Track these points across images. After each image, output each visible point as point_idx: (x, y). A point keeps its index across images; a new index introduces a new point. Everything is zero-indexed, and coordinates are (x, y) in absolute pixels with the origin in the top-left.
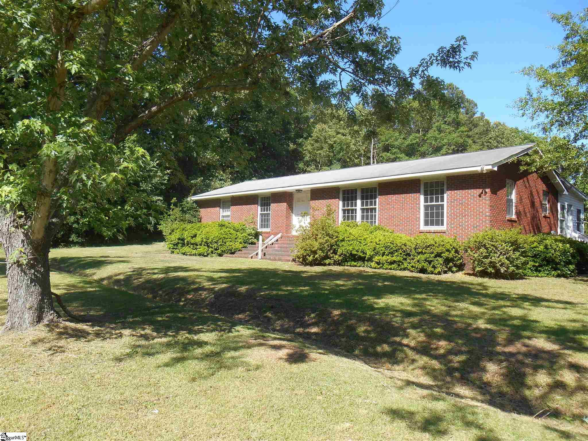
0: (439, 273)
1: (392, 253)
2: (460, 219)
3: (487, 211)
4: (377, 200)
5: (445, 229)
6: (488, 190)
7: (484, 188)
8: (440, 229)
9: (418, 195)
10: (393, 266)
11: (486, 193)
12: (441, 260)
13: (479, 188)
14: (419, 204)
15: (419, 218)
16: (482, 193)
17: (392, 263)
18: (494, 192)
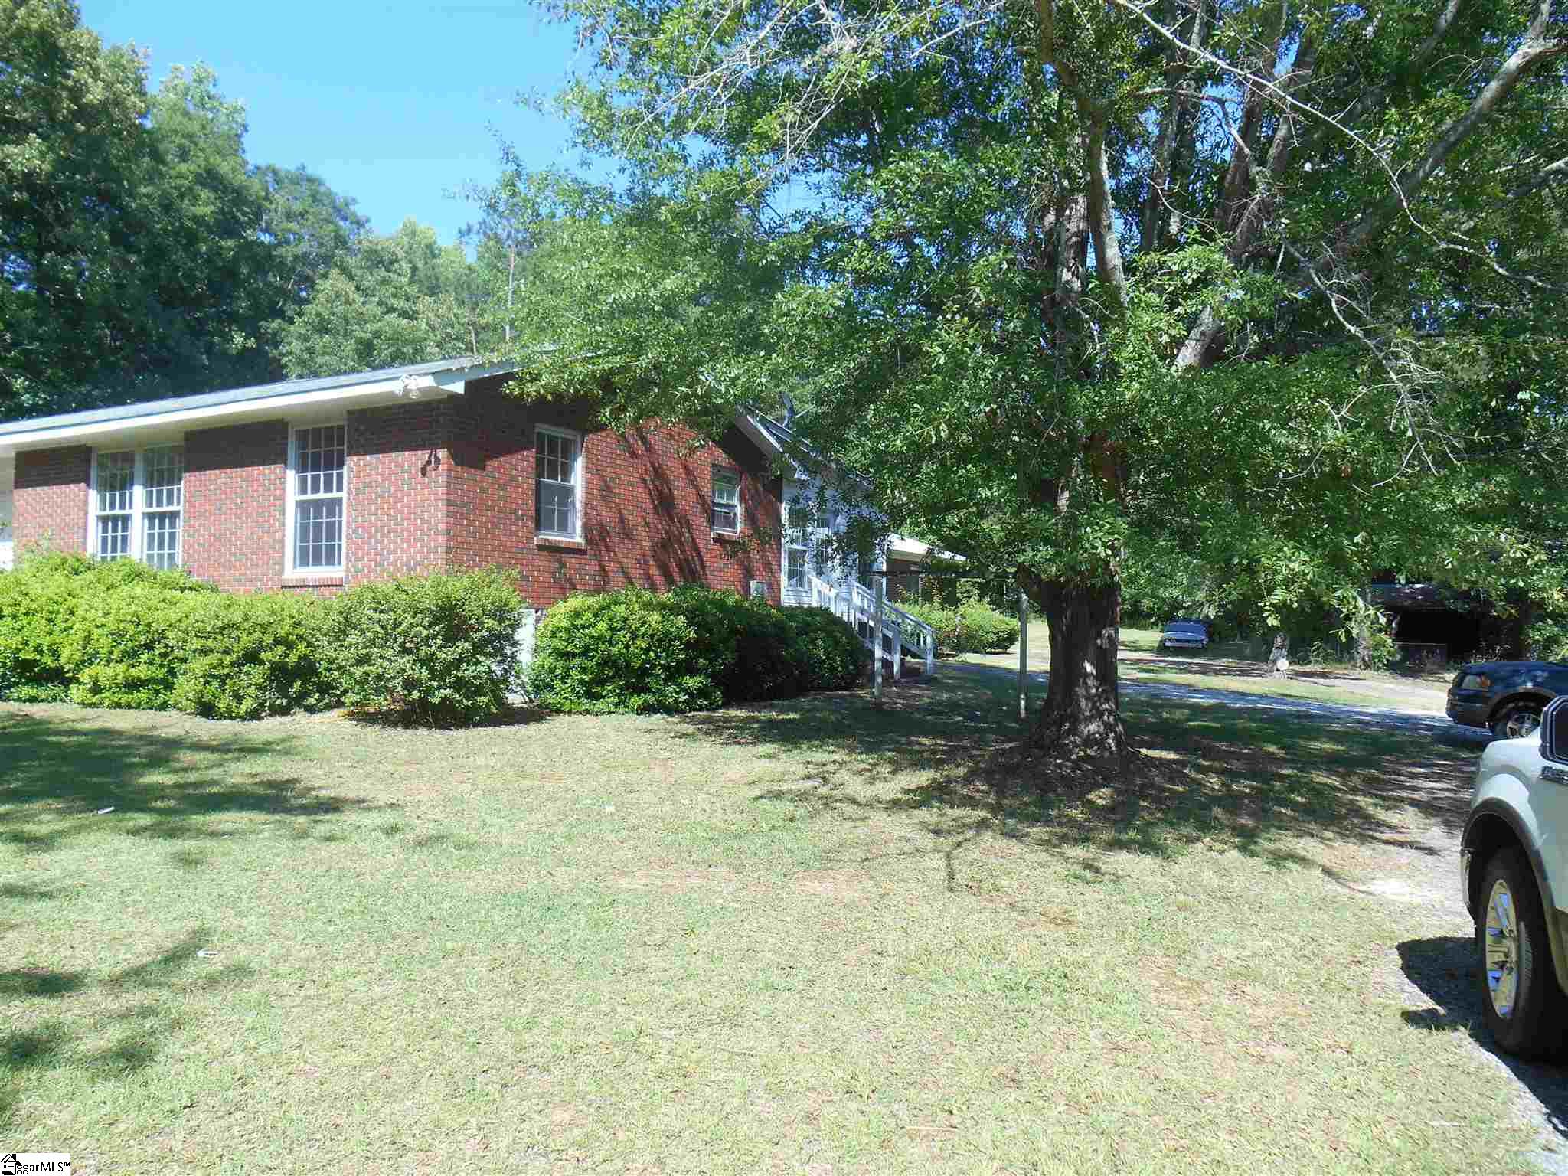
0: (254, 715)
1: (131, 655)
2: (376, 542)
3: (438, 518)
4: (182, 486)
5: (342, 575)
6: (442, 454)
7: (430, 445)
8: (329, 575)
9: (278, 468)
10: (136, 695)
11: (438, 461)
12: (257, 673)
13: (423, 447)
14: (282, 497)
15: (282, 541)
16: (429, 462)
17: (133, 685)
18: (461, 459)
